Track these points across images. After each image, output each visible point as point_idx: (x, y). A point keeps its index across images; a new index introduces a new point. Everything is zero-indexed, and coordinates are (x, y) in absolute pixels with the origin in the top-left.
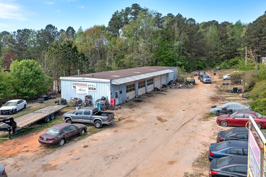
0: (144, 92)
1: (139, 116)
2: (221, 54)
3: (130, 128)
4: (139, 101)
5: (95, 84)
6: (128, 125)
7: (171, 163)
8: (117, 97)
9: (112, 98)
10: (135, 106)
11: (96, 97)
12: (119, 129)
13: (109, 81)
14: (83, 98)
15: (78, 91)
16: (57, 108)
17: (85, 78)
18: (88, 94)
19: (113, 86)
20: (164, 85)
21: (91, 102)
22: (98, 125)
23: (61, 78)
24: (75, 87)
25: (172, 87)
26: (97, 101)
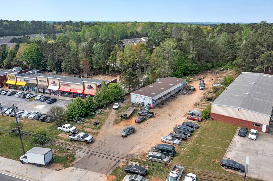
0: (166, 98)
1: (162, 113)
2: (228, 57)
3: (159, 118)
4: (163, 104)
5: (145, 98)
6: (158, 117)
7: (169, 129)
8: (154, 103)
9: (152, 104)
10: (161, 107)
11: (146, 103)
12: (155, 118)
13: (151, 98)
14: (141, 103)
15: (138, 100)
16: (133, 108)
17: (142, 95)
18: (142, 102)
19: (153, 100)
20: (176, 92)
21: (144, 105)
22: (149, 117)
23: (131, 93)
24: (137, 98)
25: (181, 94)
26: (146, 105)
